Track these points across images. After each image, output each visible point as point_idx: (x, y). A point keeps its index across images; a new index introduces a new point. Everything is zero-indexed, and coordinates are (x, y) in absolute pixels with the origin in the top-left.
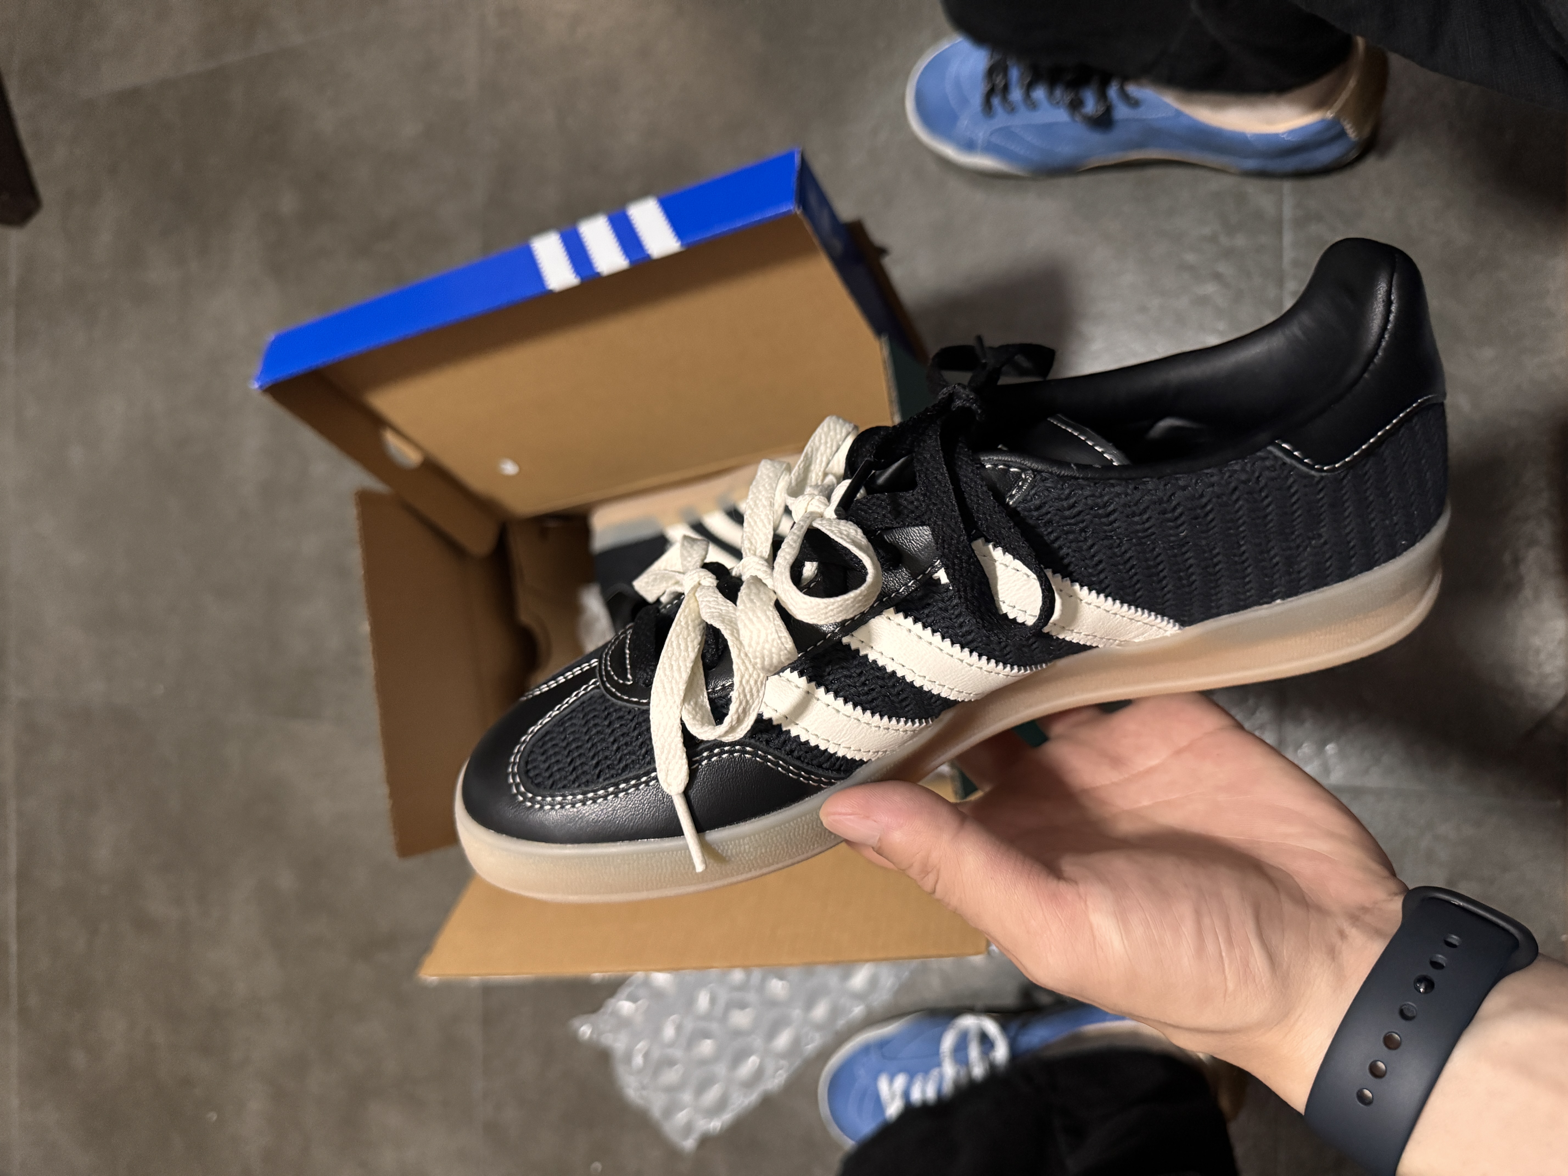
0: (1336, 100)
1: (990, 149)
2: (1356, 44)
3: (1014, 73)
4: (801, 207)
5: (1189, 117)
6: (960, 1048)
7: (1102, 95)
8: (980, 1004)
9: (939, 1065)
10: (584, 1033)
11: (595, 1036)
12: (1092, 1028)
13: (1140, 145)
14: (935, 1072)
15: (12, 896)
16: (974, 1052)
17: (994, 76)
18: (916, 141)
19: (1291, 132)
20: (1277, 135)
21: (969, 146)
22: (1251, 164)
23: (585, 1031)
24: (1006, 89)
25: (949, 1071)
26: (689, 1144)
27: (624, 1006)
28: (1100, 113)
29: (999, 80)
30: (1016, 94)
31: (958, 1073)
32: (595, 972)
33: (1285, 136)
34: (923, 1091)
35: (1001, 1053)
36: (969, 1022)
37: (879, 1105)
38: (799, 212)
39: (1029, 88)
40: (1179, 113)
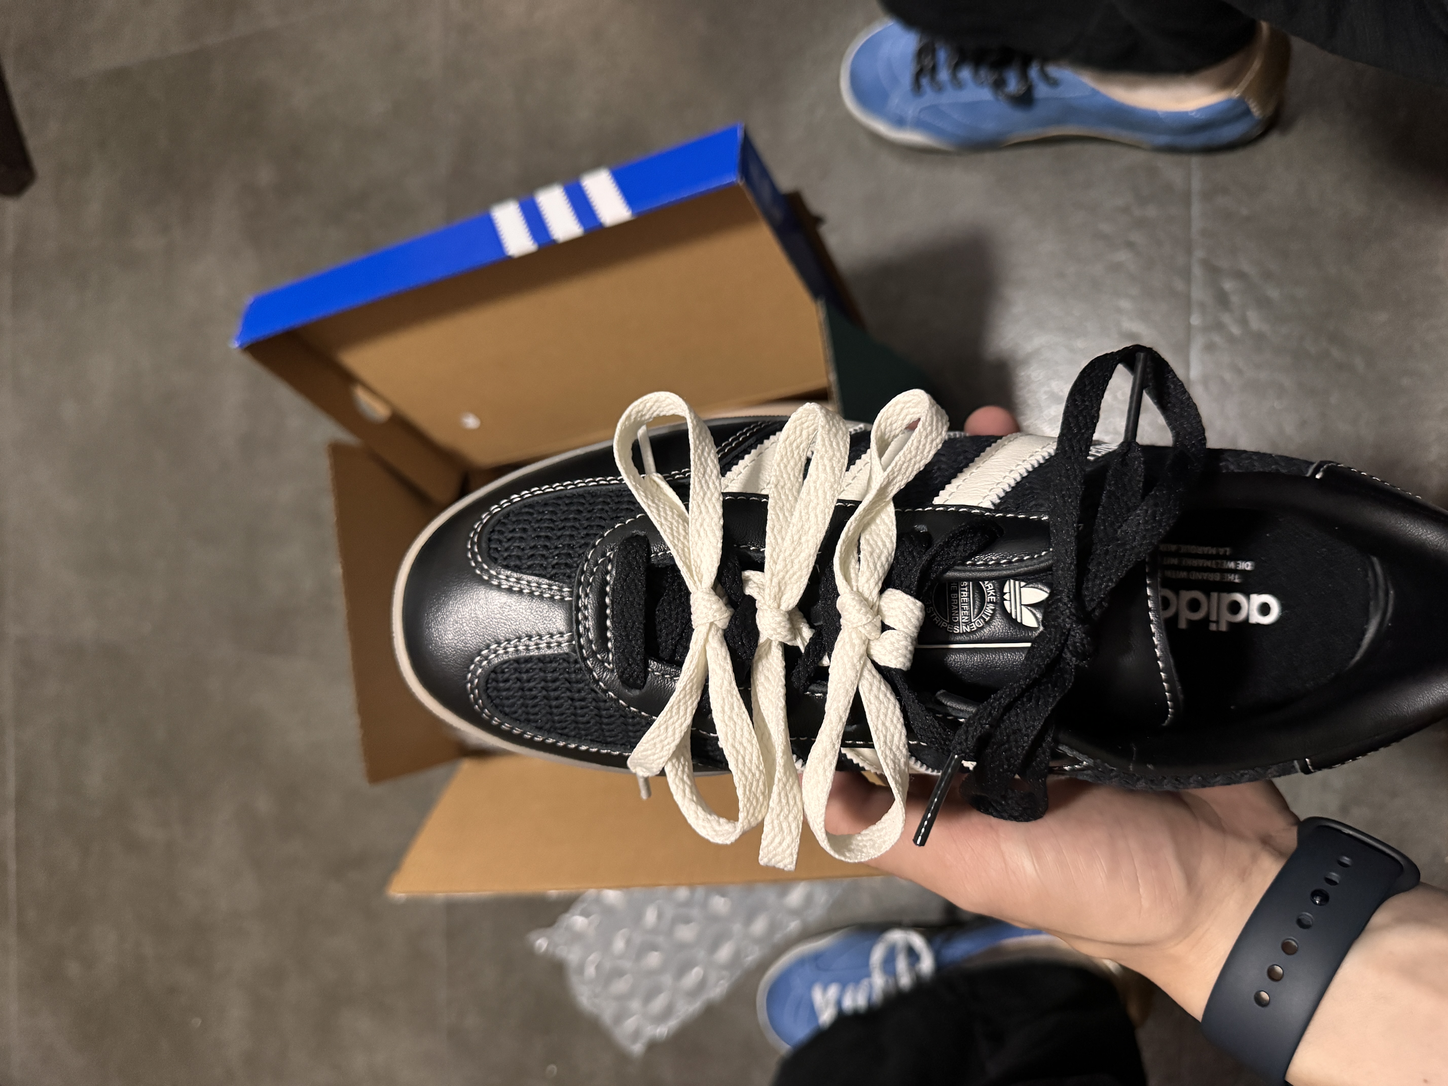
0: (1241, 81)
1: (919, 125)
2: (1261, 28)
3: (942, 55)
4: (744, 179)
5: (1104, 96)
6: (889, 961)
7: (1024, 75)
8: (906, 919)
9: (869, 975)
10: (540, 947)
11: (551, 949)
12: (1012, 942)
13: (1059, 121)
14: (865, 982)
15: (10, 817)
16: (902, 964)
17: (923, 56)
18: (849, 118)
19: (1199, 110)
20: (1186, 113)
21: (900, 122)
22: (1163, 140)
23: (541, 943)
24: (934, 70)
25: (878, 981)
26: (637, 1048)
27: (578, 921)
28: (1021, 92)
29: (927, 62)
30: (944, 75)
31: (887, 981)
32: (550, 889)
33: (1193, 114)
34: (854, 999)
35: (927, 964)
36: (897, 936)
37: (813, 1013)
38: (741, 183)
39: (956, 68)
40: (1095, 93)
